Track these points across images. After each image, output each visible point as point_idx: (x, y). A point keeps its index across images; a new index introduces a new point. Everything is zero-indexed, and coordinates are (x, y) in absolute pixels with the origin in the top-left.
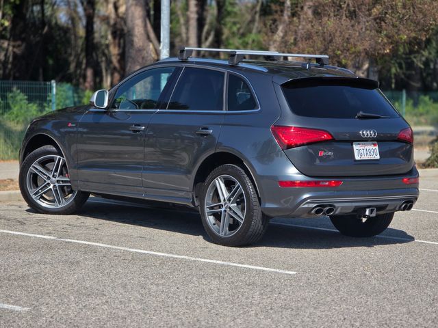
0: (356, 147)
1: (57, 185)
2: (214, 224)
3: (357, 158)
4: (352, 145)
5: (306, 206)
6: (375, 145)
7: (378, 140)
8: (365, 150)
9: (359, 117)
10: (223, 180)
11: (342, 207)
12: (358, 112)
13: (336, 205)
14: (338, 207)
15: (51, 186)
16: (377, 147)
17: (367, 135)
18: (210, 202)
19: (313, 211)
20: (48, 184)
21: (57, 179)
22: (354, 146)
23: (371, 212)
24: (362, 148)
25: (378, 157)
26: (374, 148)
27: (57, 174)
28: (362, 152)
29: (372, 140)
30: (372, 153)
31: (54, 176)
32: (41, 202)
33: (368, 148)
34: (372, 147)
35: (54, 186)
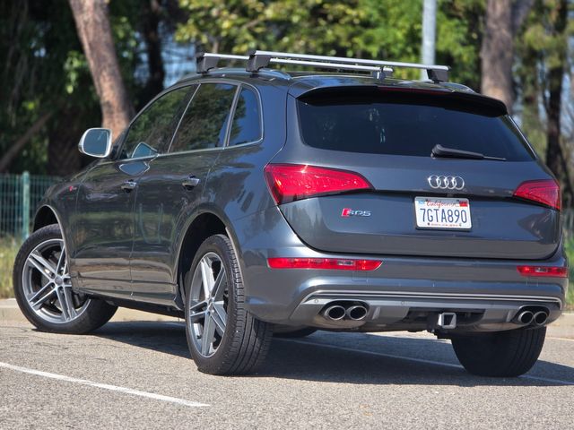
0: (420, 205)
1: (64, 285)
3: (421, 223)
4: (413, 201)
5: (312, 302)
6: (463, 204)
7: (473, 198)
8: (440, 212)
9: (435, 155)
11: (383, 308)
12: (433, 146)
13: (371, 303)
14: (375, 307)
15: (56, 288)
16: (467, 209)
17: (443, 185)
19: (326, 313)
20: (53, 285)
21: (65, 276)
22: (417, 202)
24: (432, 208)
25: (468, 225)
26: (460, 208)
27: (64, 269)
28: (434, 214)
29: (457, 195)
30: (455, 218)
31: (60, 272)
32: (42, 314)
33: (446, 207)
34: (457, 207)
35: (60, 288)
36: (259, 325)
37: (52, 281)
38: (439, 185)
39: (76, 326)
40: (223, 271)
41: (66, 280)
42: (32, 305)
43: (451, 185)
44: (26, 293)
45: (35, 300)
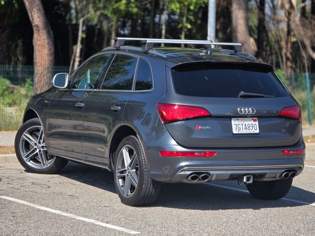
0: (234, 122)
1: (42, 149)
2: (122, 186)
3: (235, 132)
4: (231, 121)
5: (182, 173)
6: (255, 121)
7: (258, 117)
8: (244, 125)
9: (241, 97)
10: (128, 149)
11: (217, 175)
12: (240, 92)
13: (211, 172)
14: (214, 174)
15: (38, 150)
16: (257, 123)
17: (245, 112)
18: (120, 167)
19: (189, 178)
21: (42, 145)
22: (232, 121)
23: (248, 179)
24: (240, 123)
25: (257, 131)
26: (254, 123)
27: (42, 141)
28: (241, 126)
29: (252, 116)
30: (251, 128)
31: (39, 143)
32: (31, 164)
33: (247, 123)
34: (252, 122)
35: (40, 151)
36: (155, 183)
37: (35, 147)
38: (243, 112)
39: (48, 170)
40: (135, 155)
41: (42, 147)
42: (25, 159)
43: (249, 112)
44: (22, 154)
45: (27, 157)
